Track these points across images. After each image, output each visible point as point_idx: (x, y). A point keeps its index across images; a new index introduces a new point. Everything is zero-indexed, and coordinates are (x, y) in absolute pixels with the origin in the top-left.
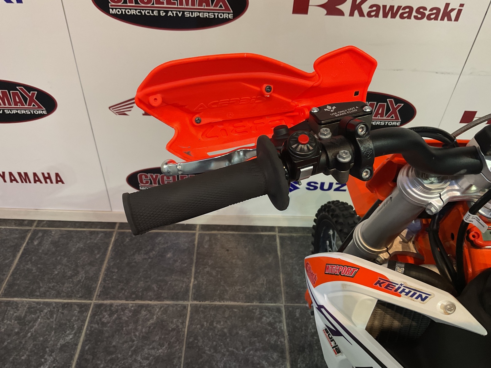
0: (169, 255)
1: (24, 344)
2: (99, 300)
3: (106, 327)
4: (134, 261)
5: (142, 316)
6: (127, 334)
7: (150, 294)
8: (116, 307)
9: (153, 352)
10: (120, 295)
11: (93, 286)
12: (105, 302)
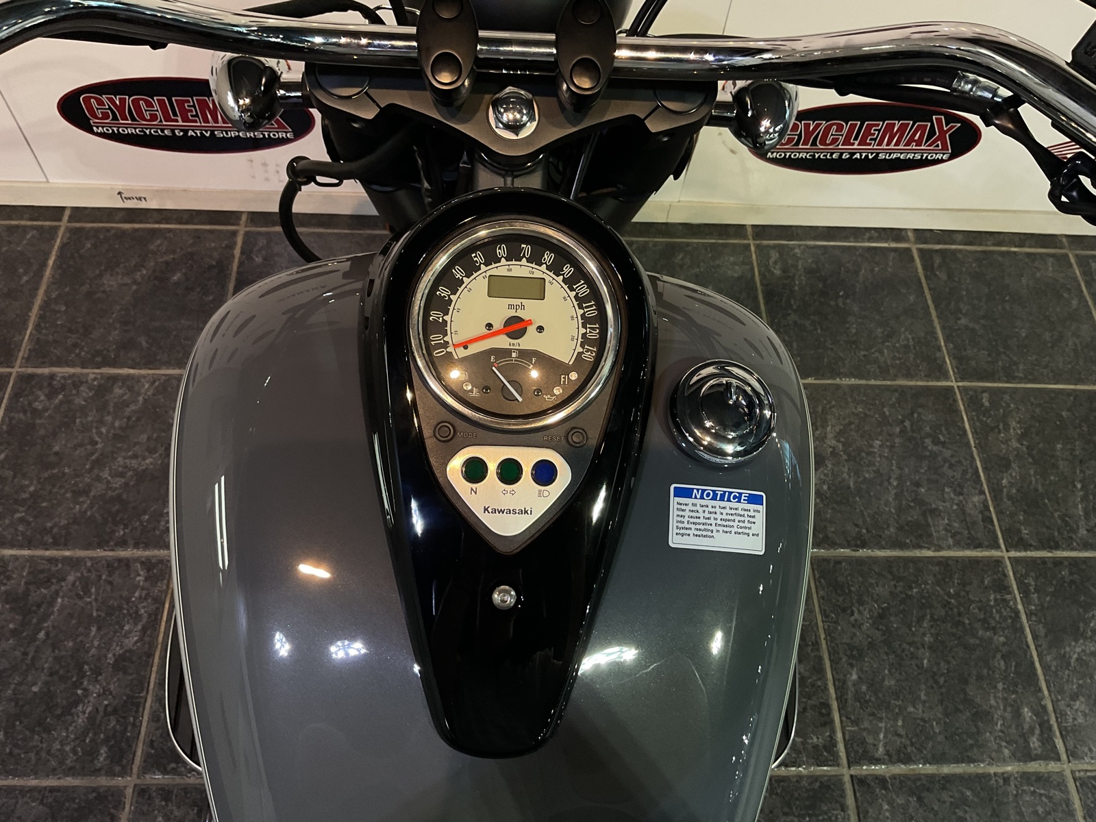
0: (175, 278)
2: (26, 367)
3: (40, 418)
4: (102, 289)
5: (115, 397)
6: (83, 432)
7: (134, 354)
8: (62, 381)
9: (134, 463)
10: (70, 358)
11: (15, 339)
12: (40, 371)
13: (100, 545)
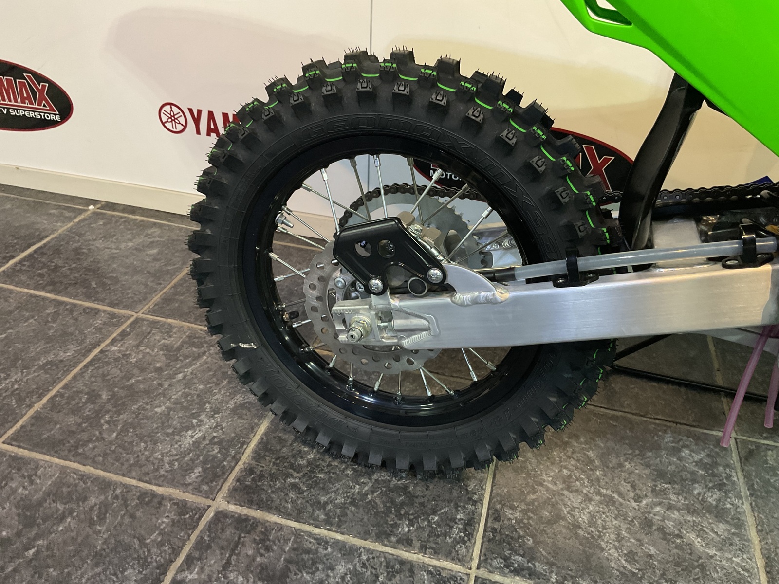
1: (166, 389)
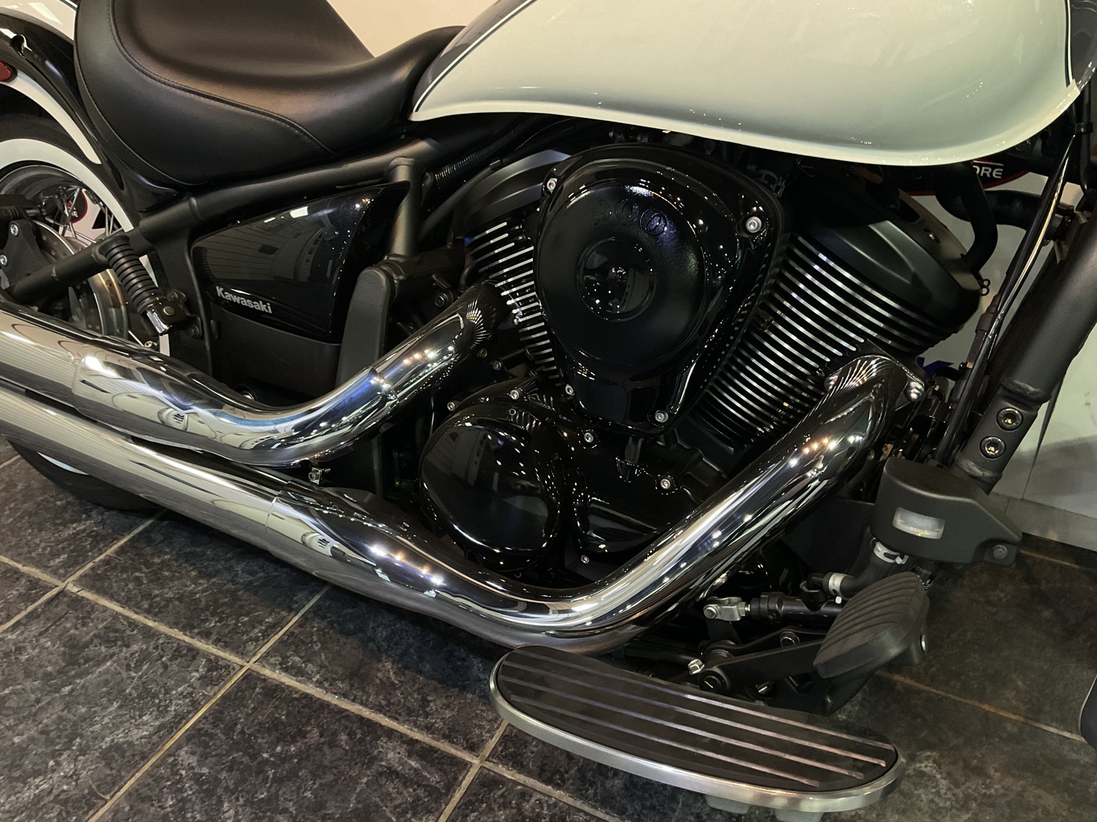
13: (183, 629)
